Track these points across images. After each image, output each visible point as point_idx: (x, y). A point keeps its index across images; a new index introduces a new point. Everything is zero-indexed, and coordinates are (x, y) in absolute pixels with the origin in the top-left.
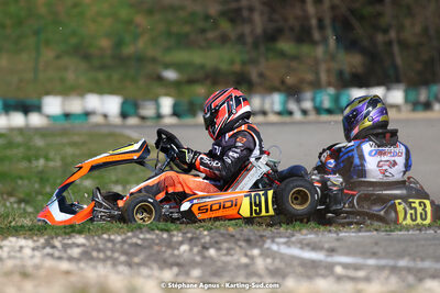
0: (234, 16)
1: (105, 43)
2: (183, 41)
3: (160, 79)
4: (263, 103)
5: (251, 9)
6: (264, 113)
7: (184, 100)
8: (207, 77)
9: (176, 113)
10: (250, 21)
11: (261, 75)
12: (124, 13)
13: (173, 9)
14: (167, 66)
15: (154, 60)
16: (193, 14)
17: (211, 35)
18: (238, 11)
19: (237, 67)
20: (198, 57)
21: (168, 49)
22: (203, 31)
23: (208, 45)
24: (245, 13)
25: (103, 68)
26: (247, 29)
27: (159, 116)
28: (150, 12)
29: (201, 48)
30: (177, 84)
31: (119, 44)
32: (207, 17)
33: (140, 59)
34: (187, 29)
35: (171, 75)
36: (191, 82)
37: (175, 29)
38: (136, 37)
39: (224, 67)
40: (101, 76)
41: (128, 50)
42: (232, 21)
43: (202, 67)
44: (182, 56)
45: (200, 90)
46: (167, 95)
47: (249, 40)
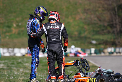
0: (112, 26)
1: (76, 33)
2: (98, 33)
3: (91, 43)
4: (119, 50)
5: (116, 24)
6: (120, 53)
7: (98, 49)
8: (104, 43)
9: (95, 53)
10: (116, 27)
11: (119, 42)
12: (81, 25)
13: (95, 24)
14: (93, 40)
15: (90, 38)
16: (100, 25)
17: (105, 31)
18: (112, 25)
19: (112, 40)
20: (101, 37)
21: (93, 35)
22: (103, 30)
23: (105, 34)
24: (115, 25)
25: (75, 40)
26: (115, 30)
27: (91, 54)
28: (89, 25)
29: (103, 35)
30: (96, 45)
31: (80, 33)
32: (104, 26)
33: (86, 38)
34: (98, 29)
35: (94, 42)
36: (100, 44)
37: (95, 29)
38: (85, 31)
39: (109, 40)
40: (75, 42)
41: (83, 35)
42: (111, 27)
43: (103, 40)
44: (97, 37)
45: (102, 46)
46: (93, 48)
47: (116, 33)
